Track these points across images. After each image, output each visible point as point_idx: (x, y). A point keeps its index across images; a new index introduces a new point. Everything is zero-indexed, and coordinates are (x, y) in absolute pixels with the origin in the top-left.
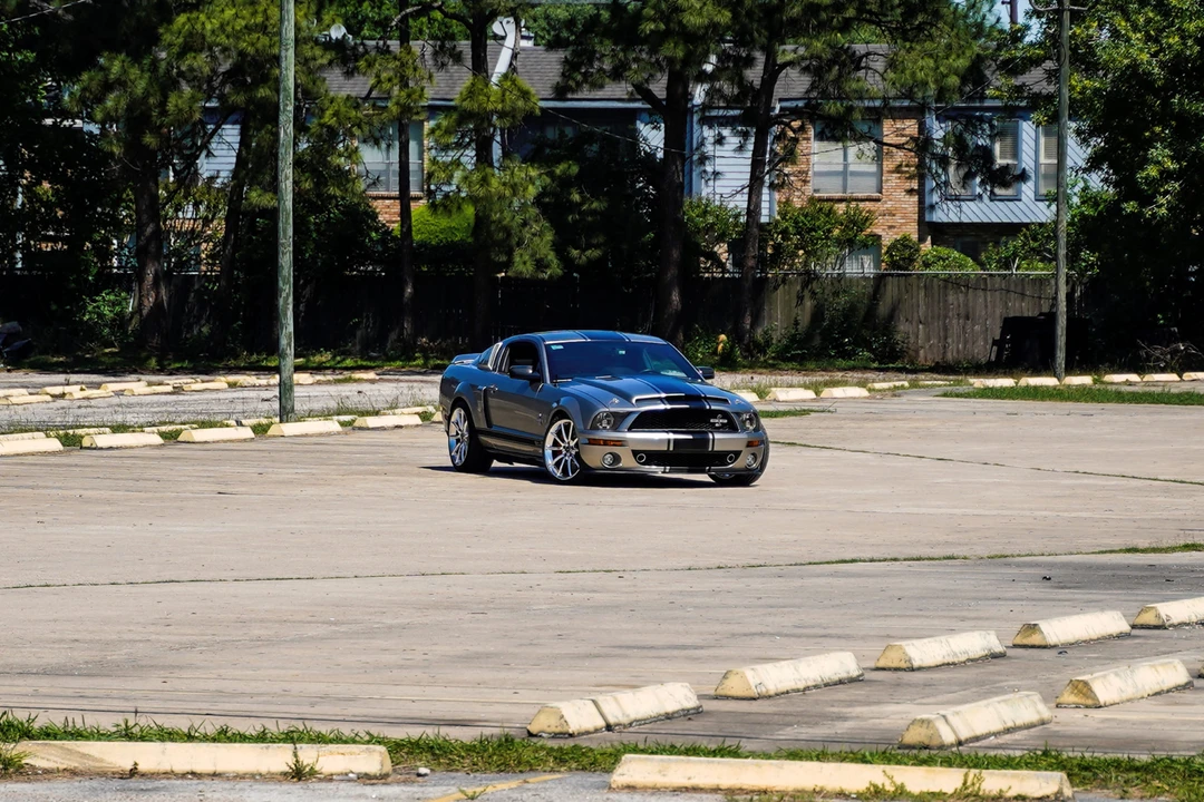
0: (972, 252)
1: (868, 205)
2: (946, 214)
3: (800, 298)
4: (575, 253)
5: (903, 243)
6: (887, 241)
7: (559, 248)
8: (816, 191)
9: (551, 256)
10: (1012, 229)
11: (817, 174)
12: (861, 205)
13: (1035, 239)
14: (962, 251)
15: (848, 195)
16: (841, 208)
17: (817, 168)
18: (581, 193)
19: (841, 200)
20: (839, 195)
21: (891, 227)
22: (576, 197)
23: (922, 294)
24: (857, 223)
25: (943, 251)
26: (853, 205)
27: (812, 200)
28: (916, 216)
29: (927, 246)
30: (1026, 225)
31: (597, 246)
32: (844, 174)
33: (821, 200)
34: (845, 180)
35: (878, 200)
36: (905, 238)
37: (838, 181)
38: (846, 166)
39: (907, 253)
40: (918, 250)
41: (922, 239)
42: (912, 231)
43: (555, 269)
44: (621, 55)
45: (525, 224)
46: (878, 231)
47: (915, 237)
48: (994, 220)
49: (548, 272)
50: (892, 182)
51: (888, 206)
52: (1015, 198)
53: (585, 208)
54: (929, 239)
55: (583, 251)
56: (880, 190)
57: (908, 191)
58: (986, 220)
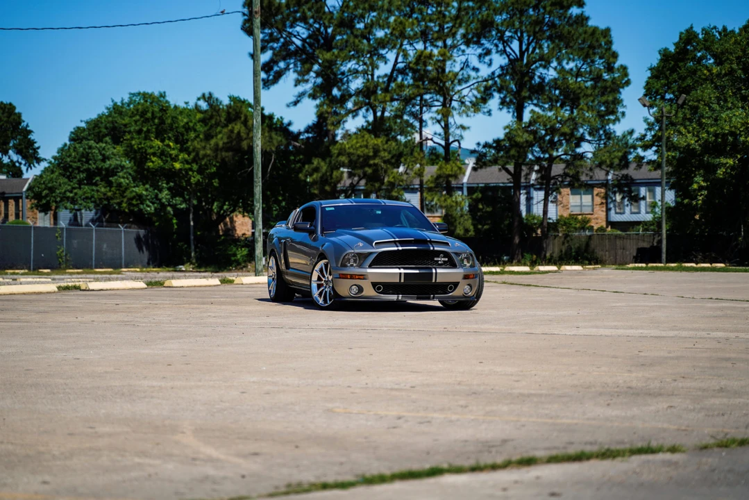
0: (625, 231)
1: (589, 216)
2: (615, 217)
3: (563, 243)
4: (480, 227)
5: (601, 229)
6: (595, 228)
7: (474, 225)
8: (572, 212)
9: (472, 228)
10: (638, 223)
11: (572, 206)
12: (587, 216)
13: (646, 225)
14: (621, 231)
15: (582, 213)
16: (580, 217)
17: (572, 204)
18: (482, 205)
19: (580, 215)
20: (579, 213)
21: (597, 223)
22: (481, 206)
23: (607, 241)
24: (586, 221)
25: (615, 231)
26: (584, 216)
27: (570, 215)
28: (605, 219)
29: (609, 229)
30: (643, 222)
31: (488, 224)
32: (581, 206)
33: (573, 215)
34: (581, 208)
35: (592, 214)
36: (602, 227)
37: (579, 208)
38: (581, 203)
40: (606, 230)
41: (607, 227)
42: (604, 224)
43: (472, 233)
45: (462, 216)
46: (592, 225)
47: (605, 226)
48: (632, 220)
49: (470, 233)
50: (597, 208)
51: (596, 216)
52: (639, 213)
53: (484, 210)
54: (610, 227)
55: (483, 226)
56: (593, 211)
57: (602, 211)
58: (629, 220)
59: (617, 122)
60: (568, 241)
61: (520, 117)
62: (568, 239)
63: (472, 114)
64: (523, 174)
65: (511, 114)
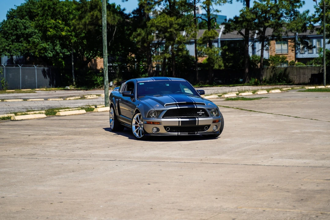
0: (305, 63)
1: (286, 55)
2: (300, 56)
3: (272, 72)
4: (227, 64)
5: (292, 62)
6: (289, 61)
7: (225, 64)
8: (276, 53)
9: (223, 65)
10: (312, 59)
12: (285, 55)
13: (316, 60)
14: (303, 63)
15: (282, 54)
16: (281, 56)
17: (277, 49)
18: (228, 52)
20: (281, 54)
21: (290, 59)
22: (227, 53)
23: (295, 70)
24: (284, 58)
25: (300, 63)
26: (283, 55)
27: (276, 55)
28: (294, 57)
29: (297, 62)
30: (315, 58)
31: (231, 63)
32: (282, 50)
33: (277, 55)
34: (282, 51)
35: (287, 54)
36: (293, 61)
37: (280, 51)
38: (282, 48)
39: (293, 63)
40: (295, 63)
41: (296, 61)
42: (294, 60)
43: (223, 68)
44: (235, 25)
45: (217, 59)
46: (288, 60)
47: (294, 61)
48: (309, 57)
49: (222, 68)
50: (290, 51)
51: (289, 55)
52: (312, 53)
53: (229, 55)
54: (297, 61)
55: (229, 64)
56: (288, 53)
57: (293, 52)
58: (307, 57)
59: (301, 7)
60: (274, 71)
61: (248, 5)
62: (275, 69)
63: (222, 4)
64: (250, 35)
65: (243, 3)
